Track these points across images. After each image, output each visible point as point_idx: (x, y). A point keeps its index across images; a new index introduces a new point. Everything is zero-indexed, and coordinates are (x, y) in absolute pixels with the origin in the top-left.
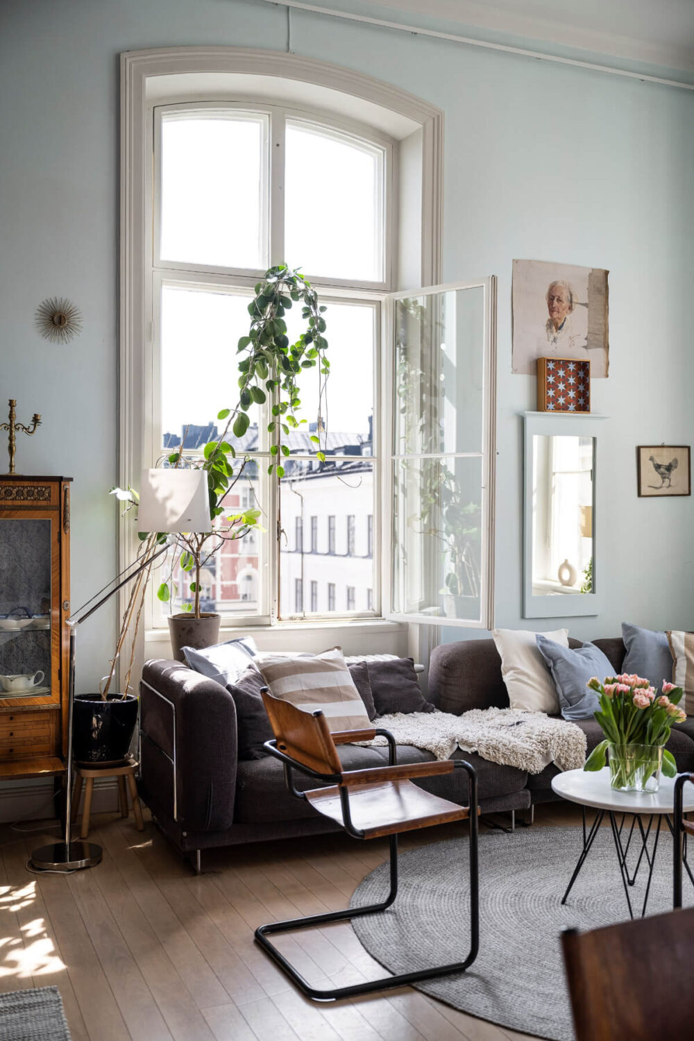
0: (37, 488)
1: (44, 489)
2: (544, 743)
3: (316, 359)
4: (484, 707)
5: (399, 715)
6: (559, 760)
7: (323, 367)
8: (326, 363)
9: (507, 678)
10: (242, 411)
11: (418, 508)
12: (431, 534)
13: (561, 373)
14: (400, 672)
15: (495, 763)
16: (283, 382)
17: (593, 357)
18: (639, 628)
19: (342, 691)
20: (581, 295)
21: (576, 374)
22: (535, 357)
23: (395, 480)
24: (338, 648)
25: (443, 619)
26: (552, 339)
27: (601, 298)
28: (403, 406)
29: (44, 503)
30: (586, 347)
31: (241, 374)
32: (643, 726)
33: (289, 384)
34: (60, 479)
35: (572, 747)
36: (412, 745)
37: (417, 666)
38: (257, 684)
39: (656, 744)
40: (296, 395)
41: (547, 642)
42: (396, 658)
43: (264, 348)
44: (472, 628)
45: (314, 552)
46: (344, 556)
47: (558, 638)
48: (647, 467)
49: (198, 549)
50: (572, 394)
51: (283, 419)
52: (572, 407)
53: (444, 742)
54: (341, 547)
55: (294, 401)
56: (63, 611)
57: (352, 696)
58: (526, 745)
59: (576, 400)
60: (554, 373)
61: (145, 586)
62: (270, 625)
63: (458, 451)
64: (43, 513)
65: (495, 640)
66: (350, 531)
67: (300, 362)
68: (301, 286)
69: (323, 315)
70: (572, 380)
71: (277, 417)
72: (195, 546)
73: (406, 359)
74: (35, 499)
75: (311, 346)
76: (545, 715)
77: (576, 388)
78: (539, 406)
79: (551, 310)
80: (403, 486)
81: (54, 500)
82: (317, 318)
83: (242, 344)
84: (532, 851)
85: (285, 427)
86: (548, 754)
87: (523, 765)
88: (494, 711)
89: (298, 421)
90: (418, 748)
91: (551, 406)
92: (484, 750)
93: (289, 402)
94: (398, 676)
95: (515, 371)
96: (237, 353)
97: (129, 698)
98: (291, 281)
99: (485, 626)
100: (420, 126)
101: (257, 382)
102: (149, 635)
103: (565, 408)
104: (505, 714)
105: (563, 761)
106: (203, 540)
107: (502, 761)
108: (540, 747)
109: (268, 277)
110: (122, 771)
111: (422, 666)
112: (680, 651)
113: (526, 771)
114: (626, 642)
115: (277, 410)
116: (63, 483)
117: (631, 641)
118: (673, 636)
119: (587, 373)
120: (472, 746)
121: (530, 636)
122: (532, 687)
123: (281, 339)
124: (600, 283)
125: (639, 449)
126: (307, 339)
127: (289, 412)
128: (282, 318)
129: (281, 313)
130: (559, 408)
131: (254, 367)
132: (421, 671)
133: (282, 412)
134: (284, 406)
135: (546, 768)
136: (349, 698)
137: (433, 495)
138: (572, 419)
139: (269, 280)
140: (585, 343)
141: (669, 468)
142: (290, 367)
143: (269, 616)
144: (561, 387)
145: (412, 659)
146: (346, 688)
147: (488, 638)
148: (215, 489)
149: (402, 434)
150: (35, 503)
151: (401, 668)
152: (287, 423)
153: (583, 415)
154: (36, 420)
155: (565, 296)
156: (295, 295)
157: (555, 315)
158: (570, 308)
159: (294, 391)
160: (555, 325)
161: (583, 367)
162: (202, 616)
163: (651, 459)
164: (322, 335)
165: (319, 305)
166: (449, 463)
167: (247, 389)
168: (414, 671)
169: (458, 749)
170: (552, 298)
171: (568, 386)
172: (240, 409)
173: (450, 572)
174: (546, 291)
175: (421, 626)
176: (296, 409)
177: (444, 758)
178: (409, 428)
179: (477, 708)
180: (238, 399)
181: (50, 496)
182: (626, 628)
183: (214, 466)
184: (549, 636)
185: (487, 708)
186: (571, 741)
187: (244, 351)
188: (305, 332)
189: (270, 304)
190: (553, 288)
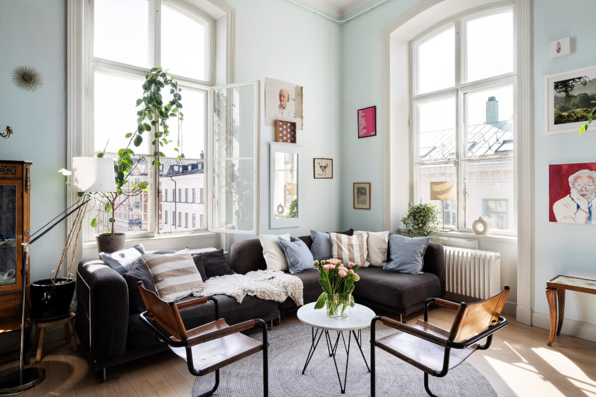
0: (7, 167)
1: (11, 168)
2: (285, 287)
3: (177, 113)
4: (255, 270)
5: (217, 277)
6: (292, 295)
7: (180, 116)
8: (182, 115)
9: (265, 256)
10: (139, 134)
11: (224, 183)
12: (229, 193)
13: (285, 127)
14: (217, 256)
15: (264, 299)
16: (160, 122)
17: (297, 121)
18: (317, 232)
19: (189, 270)
20: (292, 96)
21: (290, 128)
22: (274, 119)
23: (214, 171)
24: (187, 248)
25: (234, 230)
26: (281, 112)
27: (300, 98)
28: (217, 138)
29: (12, 176)
30: (294, 117)
31: (139, 117)
32: (342, 284)
33: (163, 124)
34: (22, 163)
35: (297, 288)
36: (224, 294)
37: (225, 252)
38: (143, 270)
39: (349, 293)
40: (167, 129)
41: (282, 240)
42: (215, 249)
43: (150, 105)
44: (250, 234)
45: (180, 202)
46: (191, 203)
47: (286, 238)
48: (317, 166)
49: (113, 201)
50: (289, 136)
51: (160, 139)
52: (289, 141)
53: (240, 292)
54: (190, 200)
55: (166, 132)
56: (24, 236)
57: (194, 271)
58: (277, 289)
59: (291, 138)
60: (282, 126)
61: (82, 221)
62: (153, 237)
63: (240, 157)
64: (10, 181)
65: (260, 239)
66: (194, 194)
67: (169, 114)
68: (169, 78)
69: (180, 93)
70: (289, 130)
71: (157, 138)
72: (112, 199)
73: (219, 118)
74: (4, 174)
75: (174, 107)
76: (283, 272)
77: (290, 134)
78: (276, 140)
79: (281, 100)
80: (217, 174)
81: (19, 174)
82: (177, 94)
83: (139, 102)
84: (282, 341)
85: (161, 143)
86: (287, 292)
87: (277, 299)
88: (260, 272)
89: (168, 141)
90: (227, 296)
91: (281, 140)
92: (259, 294)
93: (163, 132)
94: (217, 258)
95: (266, 125)
96: (136, 106)
97: (70, 280)
98: (164, 75)
99: (255, 234)
100: (226, 14)
101: (147, 121)
102: (85, 245)
103: (286, 141)
104: (265, 273)
105: (294, 295)
106: (116, 196)
107: (267, 298)
108: (284, 290)
109: (152, 71)
110: (66, 320)
111: (227, 252)
112: (334, 240)
113: (278, 301)
114: (312, 237)
115: (157, 135)
116: (24, 165)
117: (315, 237)
118: (331, 234)
119: (295, 127)
120: (253, 292)
121: (275, 238)
122: (276, 259)
123: (159, 101)
124: (300, 91)
125: (314, 159)
126: (172, 103)
127: (163, 136)
128: (160, 92)
129: (158, 90)
130: (283, 141)
131: (145, 114)
132: (227, 254)
133: (160, 136)
134: (161, 133)
135: (287, 299)
136: (192, 273)
137: (231, 177)
138: (289, 145)
139: (152, 72)
140: (294, 115)
141: (325, 167)
142: (164, 115)
143: (153, 232)
144: (285, 132)
145: (222, 250)
146: (191, 268)
147: (257, 238)
148: (123, 171)
149: (217, 151)
150: (5, 176)
151: (217, 254)
152: (162, 142)
153: (293, 144)
154: (8, 129)
155: (286, 95)
156: (166, 82)
157: (282, 103)
158: (288, 101)
159: (166, 127)
160: (282, 107)
161: (293, 125)
162: (116, 234)
163: (319, 164)
164: (180, 102)
165: (178, 88)
166: (236, 162)
167: (141, 124)
168: (224, 255)
169: (247, 294)
170: (281, 96)
171: (287, 132)
172: (138, 133)
173: (236, 209)
174: (279, 92)
175: (226, 234)
176: (167, 135)
177: (240, 300)
178: (220, 147)
179: (252, 270)
180: (136, 128)
181: (15, 171)
182: (312, 232)
183: (123, 161)
184: (283, 237)
185: (257, 270)
186: (296, 284)
187: (139, 106)
188: (172, 100)
189: (153, 85)
190: (281, 91)
